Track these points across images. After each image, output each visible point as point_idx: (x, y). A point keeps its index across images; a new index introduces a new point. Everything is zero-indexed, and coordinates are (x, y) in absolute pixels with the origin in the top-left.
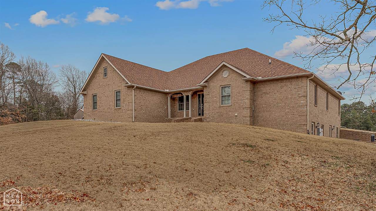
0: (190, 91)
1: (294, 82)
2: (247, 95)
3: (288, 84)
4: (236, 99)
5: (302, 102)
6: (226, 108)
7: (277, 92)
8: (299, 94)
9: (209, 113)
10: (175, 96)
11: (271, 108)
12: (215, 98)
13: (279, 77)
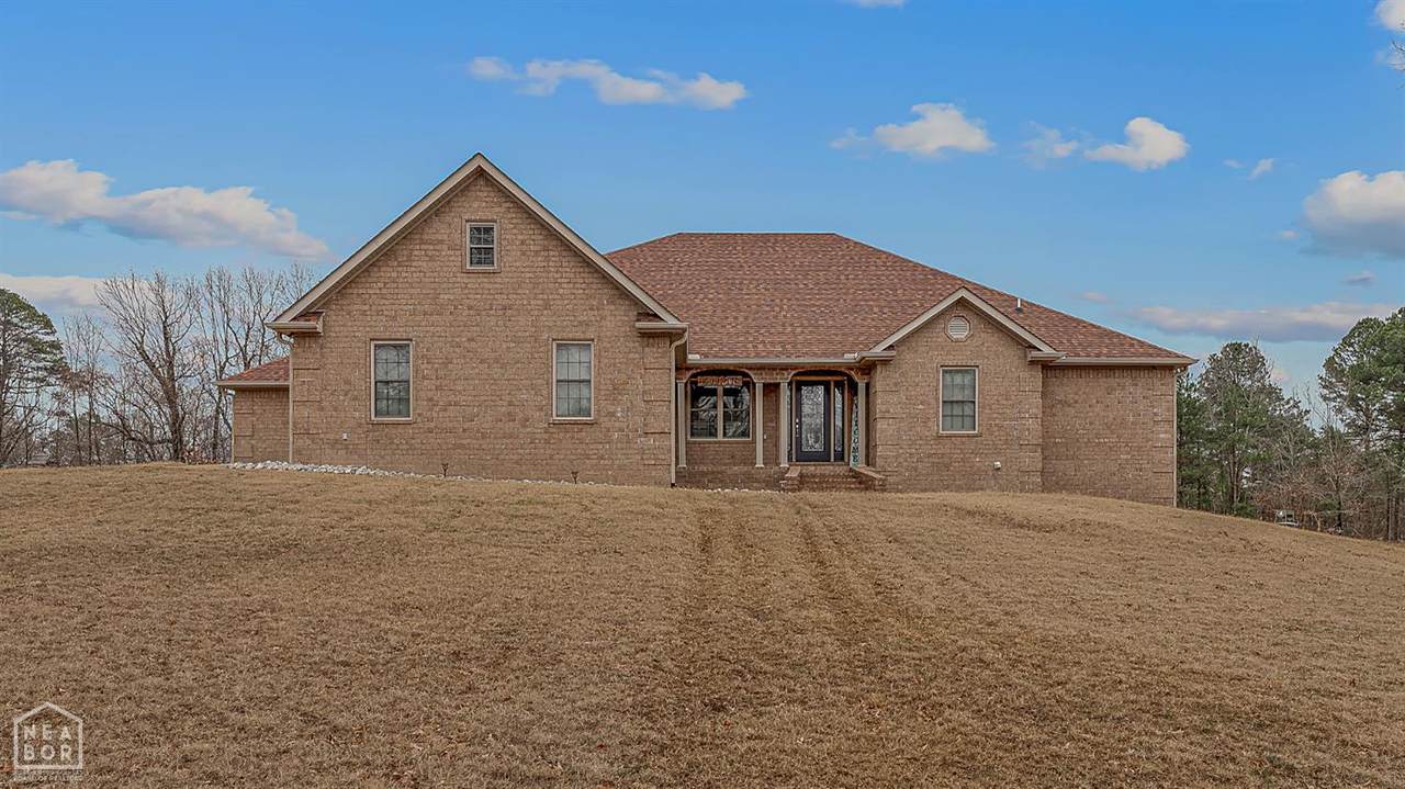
0: (784, 368)
1: (1144, 379)
2: (1035, 403)
3: (1128, 381)
4: (995, 415)
5: (1162, 436)
6: (963, 443)
7: (1098, 402)
8: (1155, 414)
9: (897, 457)
10: (708, 383)
11: (1079, 449)
12: (921, 407)
13: (1104, 360)
